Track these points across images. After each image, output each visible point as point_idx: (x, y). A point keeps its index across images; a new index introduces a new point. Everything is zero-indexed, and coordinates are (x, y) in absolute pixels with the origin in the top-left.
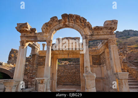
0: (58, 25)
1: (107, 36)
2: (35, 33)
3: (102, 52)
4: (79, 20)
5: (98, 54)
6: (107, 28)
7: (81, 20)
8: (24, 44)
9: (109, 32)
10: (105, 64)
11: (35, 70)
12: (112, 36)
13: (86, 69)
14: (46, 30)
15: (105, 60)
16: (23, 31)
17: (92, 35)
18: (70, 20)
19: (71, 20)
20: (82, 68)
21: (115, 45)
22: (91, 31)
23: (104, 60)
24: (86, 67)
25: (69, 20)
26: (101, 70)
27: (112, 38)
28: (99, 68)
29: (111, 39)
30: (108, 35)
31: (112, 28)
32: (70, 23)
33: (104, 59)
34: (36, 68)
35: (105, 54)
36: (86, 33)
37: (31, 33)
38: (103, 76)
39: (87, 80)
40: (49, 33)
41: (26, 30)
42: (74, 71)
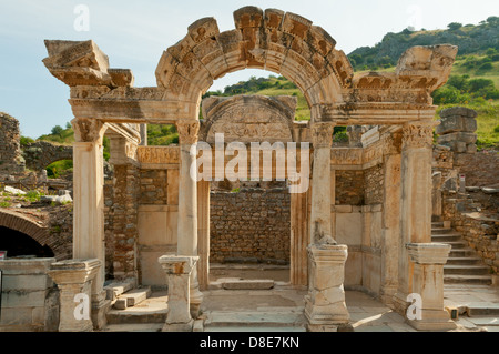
0: (219, 58)
1: (404, 112)
2: (131, 91)
3: (375, 163)
4: (305, 37)
5: (359, 168)
6: (410, 81)
7: (313, 38)
8: (90, 134)
9: (415, 94)
10: (380, 206)
11: (131, 221)
12: (422, 112)
13: (316, 229)
14: (173, 79)
15: (382, 191)
16: (79, 76)
17: (348, 107)
18: (269, 34)
19: (274, 39)
20: (297, 215)
21: (425, 149)
22: (347, 91)
23: (377, 192)
24: (317, 223)
25: (265, 38)
26: (363, 223)
27: (419, 120)
28: (356, 215)
29: (416, 124)
30: (409, 108)
31: (429, 81)
32: (269, 52)
33: (381, 187)
34: (134, 214)
35: (384, 172)
36: (328, 100)
37: (112, 88)
38: (367, 243)
39: (318, 266)
40: (186, 91)
41: (93, 77)
42: (263, 214)
